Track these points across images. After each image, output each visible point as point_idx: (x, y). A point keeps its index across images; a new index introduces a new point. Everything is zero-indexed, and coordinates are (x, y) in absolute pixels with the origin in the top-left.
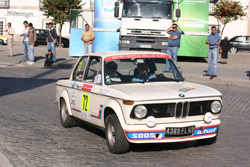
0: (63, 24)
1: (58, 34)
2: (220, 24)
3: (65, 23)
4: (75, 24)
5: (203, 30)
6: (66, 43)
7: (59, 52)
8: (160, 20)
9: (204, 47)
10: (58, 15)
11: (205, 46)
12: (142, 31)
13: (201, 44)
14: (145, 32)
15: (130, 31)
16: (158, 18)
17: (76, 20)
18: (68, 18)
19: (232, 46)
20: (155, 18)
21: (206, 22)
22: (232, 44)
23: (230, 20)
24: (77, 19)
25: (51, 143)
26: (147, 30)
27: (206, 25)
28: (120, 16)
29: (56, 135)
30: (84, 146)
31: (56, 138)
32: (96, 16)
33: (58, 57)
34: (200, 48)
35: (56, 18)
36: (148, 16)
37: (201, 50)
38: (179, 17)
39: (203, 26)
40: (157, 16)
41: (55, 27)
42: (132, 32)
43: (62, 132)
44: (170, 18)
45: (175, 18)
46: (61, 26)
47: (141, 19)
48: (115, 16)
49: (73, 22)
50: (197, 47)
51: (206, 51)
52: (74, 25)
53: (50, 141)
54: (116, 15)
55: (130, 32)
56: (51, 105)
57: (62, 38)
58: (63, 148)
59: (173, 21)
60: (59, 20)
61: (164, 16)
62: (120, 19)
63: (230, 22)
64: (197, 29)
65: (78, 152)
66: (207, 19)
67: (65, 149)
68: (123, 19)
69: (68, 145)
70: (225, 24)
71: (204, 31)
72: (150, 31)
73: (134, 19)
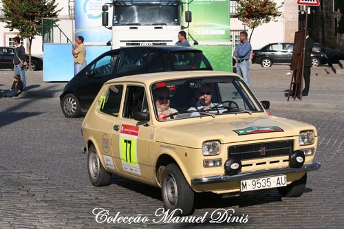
0: (32, 38)
1: (27, 52)
2: (247, 28)
3: (35, 36)
4: (50, 37)
5: (222, 37)
6: (38, 64)
7: (30, 77)
8: (164, 26)
9: (225, 61)
10: (26, 27)
11: (227, 59)
12: (141, 43)
13: (221, 57)
14: (146, 44)
15: (125, 43)
16: (162, 24)
17: (50, 32)
18: (39, 30)
19: (264, 57)
20: (157, 24)
21: (227, 27)
22: (264, 55)
23: (260, 22)
24: (51, 30)
25: (28, 195)
26: (148, 41)
27: (226, 31)
28: (110, 24)
29: (32, 185)
30: (72, 196)
31: (33, 189)
32: (77, 26)
33: (28, 84)
34: (220, 62)
35: (23, 31)
36: (149, 23)
37: (221, 64)
38: (191, 21)
39: (223, 33)
40: (159, 21)
41: (22, 43)
42: (127, 44)
43: (40, 180)
44: (178, 23)
45: (185, 24)
46: (31, 41)
47: (139, 27)
48: (103, 25)
49: (46, 35)
50: (216, 60)
51: (228, 66)
52: (47, 40)
53: (26, 193)
54: (105, 23)
55: (124, 45)
56: (23, 147)
57: (33, 58)
58: (44, 201)
59: (183, 28)
60: (27, 33)
61: (170, 22)
62: (111, 28)
63: (259, 26)
64: (215, 37)
65: (63, 204)
66: (229, 23)
67: (46, 202)
68: (113, 27)
69: (50, 196)
70: (253, 27)
71: (224, 39)
72: (151, 43)
73: (129, 27)
